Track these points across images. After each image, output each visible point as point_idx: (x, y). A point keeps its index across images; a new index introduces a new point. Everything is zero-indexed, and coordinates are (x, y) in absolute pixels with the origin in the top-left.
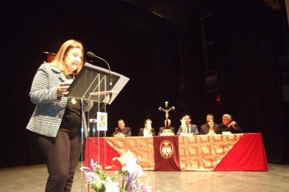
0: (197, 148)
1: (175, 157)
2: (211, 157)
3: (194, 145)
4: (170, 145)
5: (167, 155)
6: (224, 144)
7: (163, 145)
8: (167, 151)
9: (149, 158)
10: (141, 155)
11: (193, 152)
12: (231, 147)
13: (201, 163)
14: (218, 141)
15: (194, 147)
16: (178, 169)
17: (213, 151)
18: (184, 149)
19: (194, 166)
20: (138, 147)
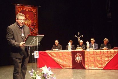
0: (94, 58)
1: (82, 62)
2: (102, 62)
3: (93, 56)
4: (80, 56)
5: (79, 61)
6: (108, 55)
7: (77, 56)
8: (78, 59)
9: (69, 62)
10: (65, 61)
11: (92, 60)
12: (112, 57)
13: (96, 65)
14: (106, 54)
15: (92, 57)
16: (84, 68)
17: (103, 59)
18: (88, 58)
19: (92, 67)
20: (64, 56)
